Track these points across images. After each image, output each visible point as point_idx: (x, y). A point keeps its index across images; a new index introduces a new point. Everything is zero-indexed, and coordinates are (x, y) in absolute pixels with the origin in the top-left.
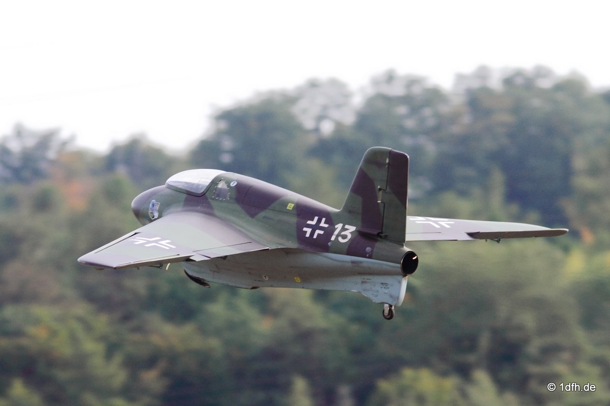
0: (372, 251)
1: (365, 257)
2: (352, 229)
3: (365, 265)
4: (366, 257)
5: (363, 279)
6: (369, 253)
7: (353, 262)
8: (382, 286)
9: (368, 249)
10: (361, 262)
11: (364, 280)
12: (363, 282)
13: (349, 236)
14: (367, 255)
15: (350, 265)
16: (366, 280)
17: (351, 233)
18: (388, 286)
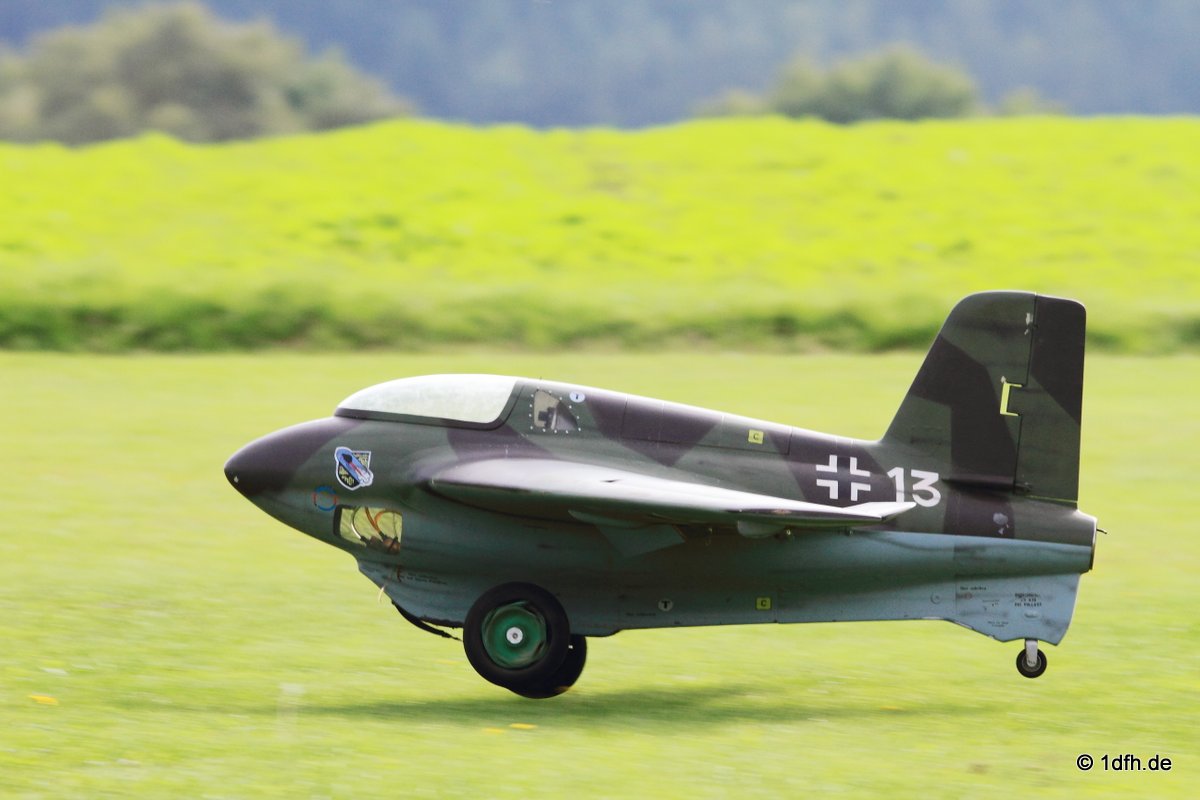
0: (1011, 521)
1: (996, 535)
2: (934, 477)
3: (989, 553)
4: (999, 536)
5: (963, 588)
6: (1004, 526)
7: (957, 549)
8: (1018, 601)
9: (998, 517)
10: (983, 548)
11: (964, 592)
12: (959, 597)
13: (937, 494)
14: (1001, 531)
15: (951, 554)
16: (969, 591)
17: (933, 485)
18: (1038, 601)
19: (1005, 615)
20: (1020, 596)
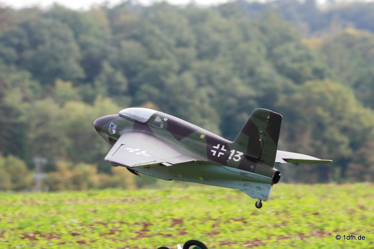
1: (250, 171)
2: (242, 154)
5: (245, 183)
6: (252, 169)
7: (241, 173)
13: (240, 158)
17: (240, 156)
18: (261, 189)
19: (254, 191)
20: (257, 187)
